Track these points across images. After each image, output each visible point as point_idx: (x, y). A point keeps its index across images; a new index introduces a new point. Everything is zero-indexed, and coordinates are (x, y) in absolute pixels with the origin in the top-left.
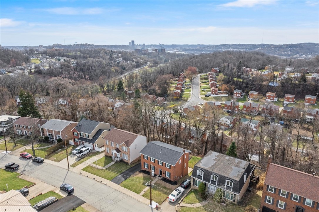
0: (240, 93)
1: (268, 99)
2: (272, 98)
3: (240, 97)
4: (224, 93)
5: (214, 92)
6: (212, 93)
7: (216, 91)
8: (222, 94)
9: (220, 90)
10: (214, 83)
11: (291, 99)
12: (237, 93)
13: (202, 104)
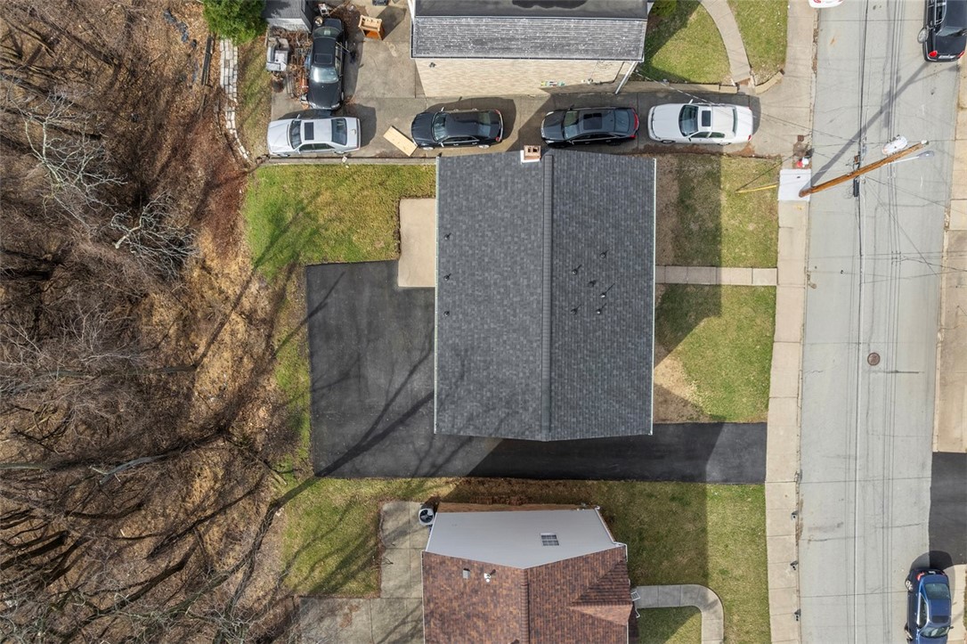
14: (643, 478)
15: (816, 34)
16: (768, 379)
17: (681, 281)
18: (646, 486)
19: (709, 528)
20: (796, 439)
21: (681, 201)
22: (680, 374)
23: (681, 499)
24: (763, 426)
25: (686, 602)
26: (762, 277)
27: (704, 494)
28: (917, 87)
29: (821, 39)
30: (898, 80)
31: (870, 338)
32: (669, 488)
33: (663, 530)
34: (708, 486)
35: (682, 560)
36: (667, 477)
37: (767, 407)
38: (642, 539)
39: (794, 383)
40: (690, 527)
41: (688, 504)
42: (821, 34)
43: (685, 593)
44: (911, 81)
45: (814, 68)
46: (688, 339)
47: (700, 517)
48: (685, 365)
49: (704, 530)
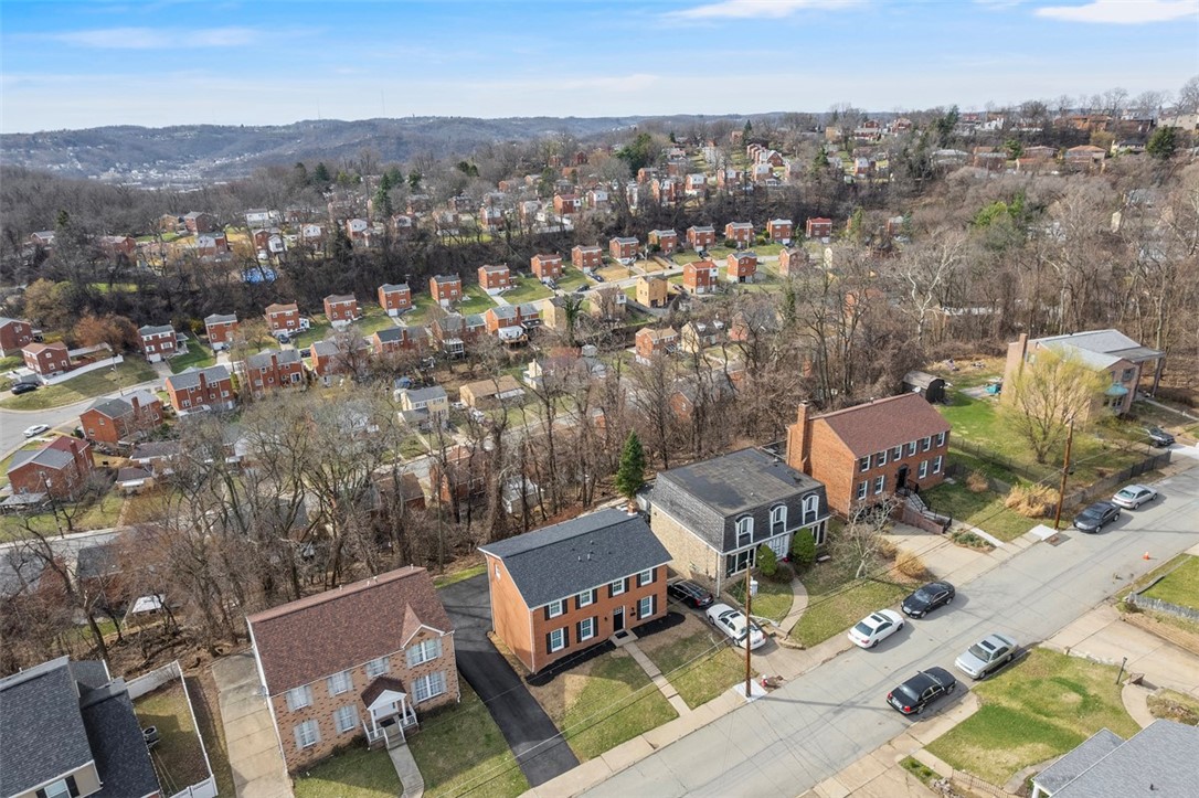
0: (168, 334)
1: (281, 327)
2: (291, 322)
3: (173, 350)
4: (104, 355)
5: (50, 360)
6: (46, 371)
7: (58, 356)
8: (93, 360)
9: (77, 347)
10: (17, 324)
11: (348, 308)
12: (156, 341)
13: (45, 426)
14: (493, 714)
15: (842, 652)
16: (613, 747)
17: (638, 661)
18: (487, 716)
19: (475, 769)
20: (581, 788)
21: (686, 640)
22: (579, 688)
23: (490, 741)
24: (577, 763)
25: (405, 782)
26: (678, 703)
27: (501, 752)
28: (875, 715)
29: (841, 656)
30: (866, 702)
31: (693, 790)
32: (494, 729)
33: (460, 740)
34: (509, 752)
35: (441, 763)
36: (501, 724)
37: (593, 758)
38: (447, 732)
39: (622, 764)
40: (470, 754)
41: (488, 745)
42: (844, 655)
43: (413, 777)
44: (873, 709)
45: (824, 662)
46: (605, 681)
47: (482, 757)
48: (587, 687)
49: (472, 765)
